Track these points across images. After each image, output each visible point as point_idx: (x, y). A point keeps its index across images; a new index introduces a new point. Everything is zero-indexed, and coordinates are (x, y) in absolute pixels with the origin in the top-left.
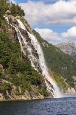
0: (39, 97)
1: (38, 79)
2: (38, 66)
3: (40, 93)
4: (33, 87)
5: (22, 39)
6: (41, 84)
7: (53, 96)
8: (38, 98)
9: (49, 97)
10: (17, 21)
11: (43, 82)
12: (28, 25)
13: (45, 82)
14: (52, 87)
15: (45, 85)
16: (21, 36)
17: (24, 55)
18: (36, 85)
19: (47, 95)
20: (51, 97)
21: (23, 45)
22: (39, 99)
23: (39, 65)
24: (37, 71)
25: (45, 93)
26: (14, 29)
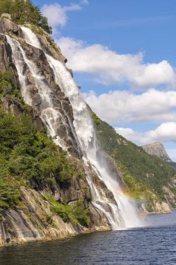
0: (53, 230)
1: (63, 172)
2: (69, 138)
3: (62, 217)
4: (32, 195)
5: (25, 67)
6: (72, 188)
7: (110, 225)
8: (48, 235)
9: (97, 228)
10: (21, 30)
11: (81, 180)
12: (54, 47)
13: (85, 181)
14: (110, 196)
15: (87, 189)
16: (23, 60)
17: (23, 103)
18: (53, 190)
19: (93, 222)
20: (105, 228)
21: (28, 82)
22: (49, 239)
23: (71, 135)
24: (61, 148)
25: (81, 217)
26: (6, 40)
